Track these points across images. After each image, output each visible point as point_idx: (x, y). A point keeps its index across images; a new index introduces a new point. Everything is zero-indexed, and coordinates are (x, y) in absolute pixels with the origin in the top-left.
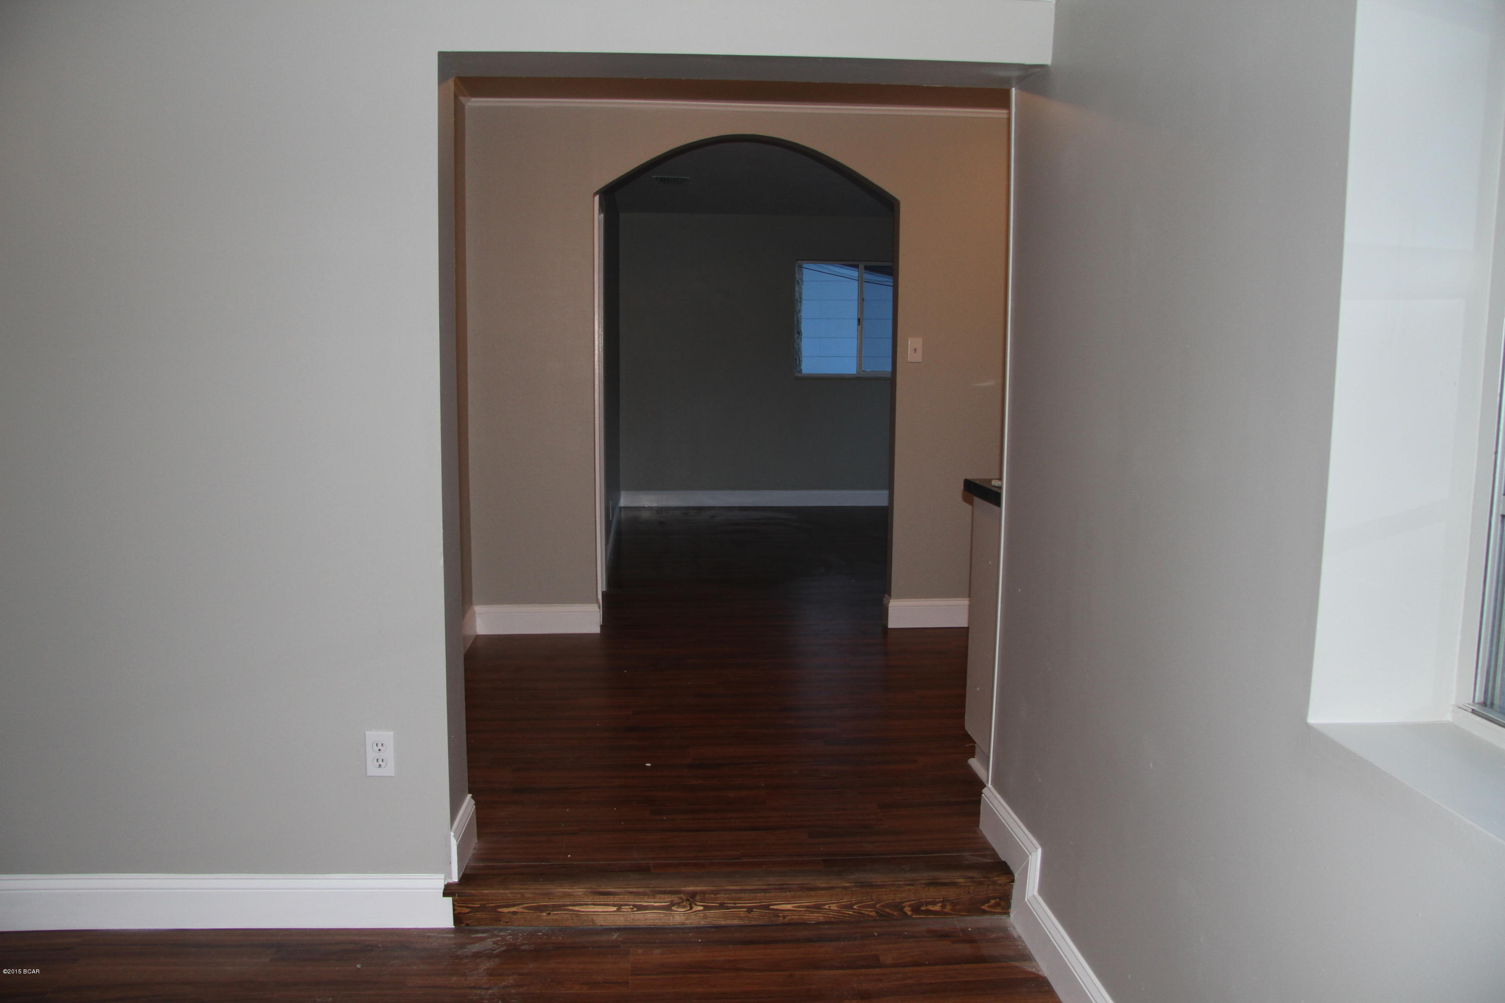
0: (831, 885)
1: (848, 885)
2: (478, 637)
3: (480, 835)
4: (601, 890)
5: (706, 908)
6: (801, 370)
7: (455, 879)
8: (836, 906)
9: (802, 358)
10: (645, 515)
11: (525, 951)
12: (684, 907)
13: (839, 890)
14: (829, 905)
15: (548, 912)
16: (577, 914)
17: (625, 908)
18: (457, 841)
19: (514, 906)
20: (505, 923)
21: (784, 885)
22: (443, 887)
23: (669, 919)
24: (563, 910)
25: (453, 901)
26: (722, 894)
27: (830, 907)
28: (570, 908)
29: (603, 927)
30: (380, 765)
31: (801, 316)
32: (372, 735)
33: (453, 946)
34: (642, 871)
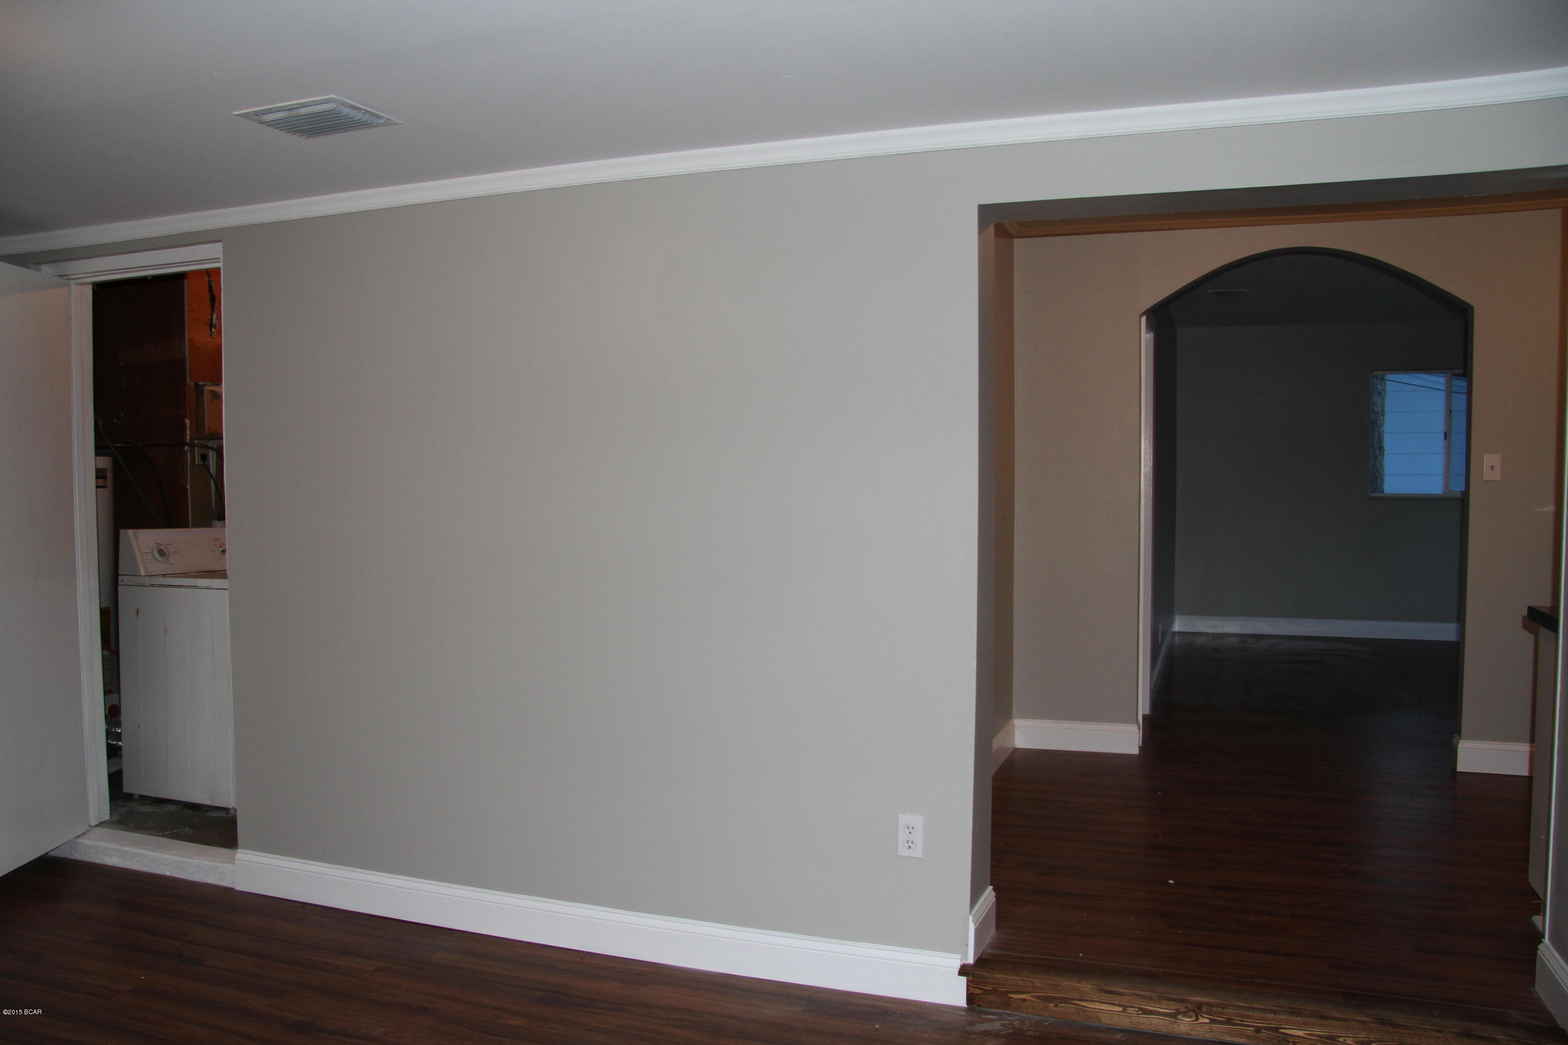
0: (1347, 1017)
1: (1365, 1019)
2: (1016, 750)
3: (998, 927)
4: (1108, 988)
5: (1212, 1021)
6: (1383, 490)
7: (971, 960)
8: (1352, 1040)
9: (1384, 477)
10: (1199, 641)
11: (1030, 1036)
12: (1190, 1017)
13: (1354, 1023)
14: (1344, 1038)
15: (1055, 1003)
16: (1083, 1010)
17: (1130, 1010)
18: (975, 926)
19: (1023, 993)
20: (1014, 1009)
21: (1295, 1008)
22: (959, 967)
23: (1174, 1028)
24: (1070, 1004)
25: (968, 981)
26: (1229, 1009)
27: (1345, 1040)
28: (1077, 1002)
29: (1107, 1026)
30: (910, 847)
31: (1383, 431)
32: (905, 819)
33: (964, 1022)
34: (1151, 977)
